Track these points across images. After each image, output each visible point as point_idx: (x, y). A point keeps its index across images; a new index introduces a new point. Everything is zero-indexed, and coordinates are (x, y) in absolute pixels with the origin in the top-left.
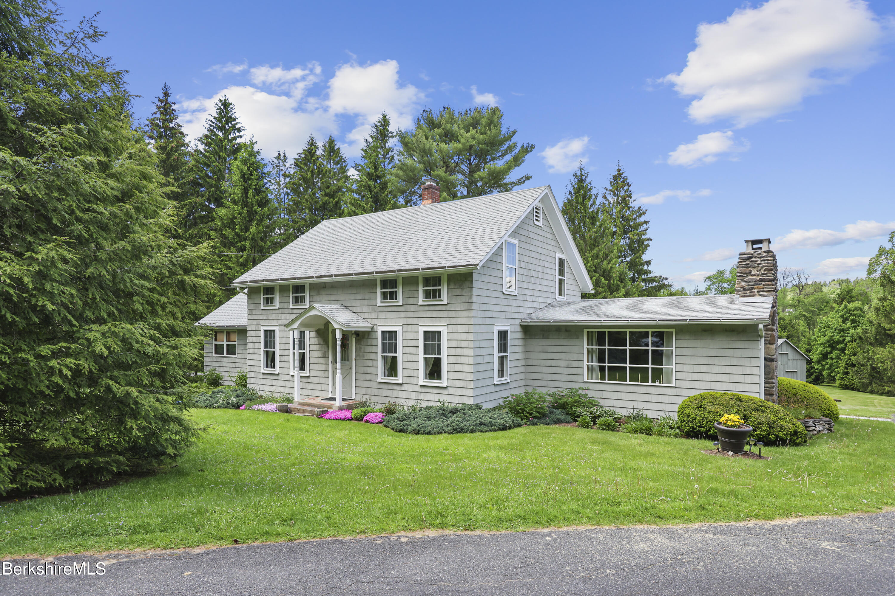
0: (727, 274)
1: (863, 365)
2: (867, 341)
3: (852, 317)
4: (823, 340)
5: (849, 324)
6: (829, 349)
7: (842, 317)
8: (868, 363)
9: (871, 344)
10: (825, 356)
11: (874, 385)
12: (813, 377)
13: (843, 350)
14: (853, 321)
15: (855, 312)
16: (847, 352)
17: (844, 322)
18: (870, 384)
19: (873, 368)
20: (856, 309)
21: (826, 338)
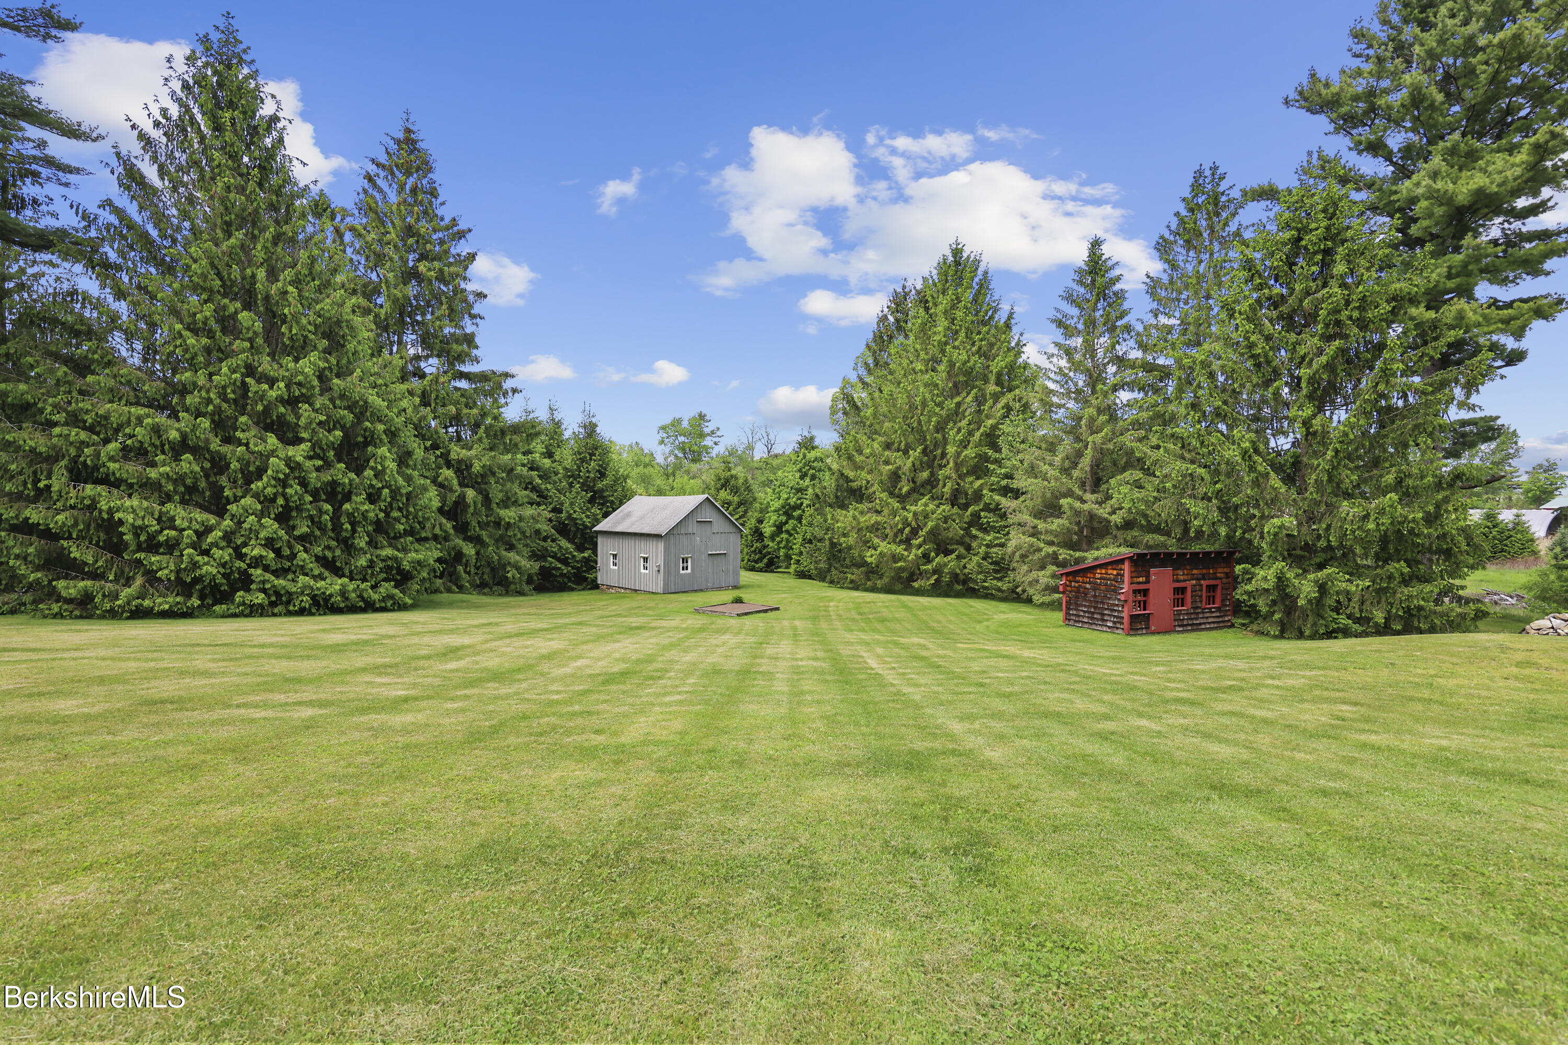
0: (685, 424)
1: (820, 541)
2: (825, 502)
3: (812, 472)
4: (776, 504)
5: (807, 481)
6: (784, 518)
7: (800, 470)
8: (827, 537)
9: (830, 506)
10: (779, 527)
11: (834, 572)
12: (765, 560)
13: (799, 519)
14: (813, 478)
15: (815, 464)
16: (804, 522)
17: (802, 478)
18: (829, 570)
19: (833, 545)
20: (816, 459)
21: (781, 501)
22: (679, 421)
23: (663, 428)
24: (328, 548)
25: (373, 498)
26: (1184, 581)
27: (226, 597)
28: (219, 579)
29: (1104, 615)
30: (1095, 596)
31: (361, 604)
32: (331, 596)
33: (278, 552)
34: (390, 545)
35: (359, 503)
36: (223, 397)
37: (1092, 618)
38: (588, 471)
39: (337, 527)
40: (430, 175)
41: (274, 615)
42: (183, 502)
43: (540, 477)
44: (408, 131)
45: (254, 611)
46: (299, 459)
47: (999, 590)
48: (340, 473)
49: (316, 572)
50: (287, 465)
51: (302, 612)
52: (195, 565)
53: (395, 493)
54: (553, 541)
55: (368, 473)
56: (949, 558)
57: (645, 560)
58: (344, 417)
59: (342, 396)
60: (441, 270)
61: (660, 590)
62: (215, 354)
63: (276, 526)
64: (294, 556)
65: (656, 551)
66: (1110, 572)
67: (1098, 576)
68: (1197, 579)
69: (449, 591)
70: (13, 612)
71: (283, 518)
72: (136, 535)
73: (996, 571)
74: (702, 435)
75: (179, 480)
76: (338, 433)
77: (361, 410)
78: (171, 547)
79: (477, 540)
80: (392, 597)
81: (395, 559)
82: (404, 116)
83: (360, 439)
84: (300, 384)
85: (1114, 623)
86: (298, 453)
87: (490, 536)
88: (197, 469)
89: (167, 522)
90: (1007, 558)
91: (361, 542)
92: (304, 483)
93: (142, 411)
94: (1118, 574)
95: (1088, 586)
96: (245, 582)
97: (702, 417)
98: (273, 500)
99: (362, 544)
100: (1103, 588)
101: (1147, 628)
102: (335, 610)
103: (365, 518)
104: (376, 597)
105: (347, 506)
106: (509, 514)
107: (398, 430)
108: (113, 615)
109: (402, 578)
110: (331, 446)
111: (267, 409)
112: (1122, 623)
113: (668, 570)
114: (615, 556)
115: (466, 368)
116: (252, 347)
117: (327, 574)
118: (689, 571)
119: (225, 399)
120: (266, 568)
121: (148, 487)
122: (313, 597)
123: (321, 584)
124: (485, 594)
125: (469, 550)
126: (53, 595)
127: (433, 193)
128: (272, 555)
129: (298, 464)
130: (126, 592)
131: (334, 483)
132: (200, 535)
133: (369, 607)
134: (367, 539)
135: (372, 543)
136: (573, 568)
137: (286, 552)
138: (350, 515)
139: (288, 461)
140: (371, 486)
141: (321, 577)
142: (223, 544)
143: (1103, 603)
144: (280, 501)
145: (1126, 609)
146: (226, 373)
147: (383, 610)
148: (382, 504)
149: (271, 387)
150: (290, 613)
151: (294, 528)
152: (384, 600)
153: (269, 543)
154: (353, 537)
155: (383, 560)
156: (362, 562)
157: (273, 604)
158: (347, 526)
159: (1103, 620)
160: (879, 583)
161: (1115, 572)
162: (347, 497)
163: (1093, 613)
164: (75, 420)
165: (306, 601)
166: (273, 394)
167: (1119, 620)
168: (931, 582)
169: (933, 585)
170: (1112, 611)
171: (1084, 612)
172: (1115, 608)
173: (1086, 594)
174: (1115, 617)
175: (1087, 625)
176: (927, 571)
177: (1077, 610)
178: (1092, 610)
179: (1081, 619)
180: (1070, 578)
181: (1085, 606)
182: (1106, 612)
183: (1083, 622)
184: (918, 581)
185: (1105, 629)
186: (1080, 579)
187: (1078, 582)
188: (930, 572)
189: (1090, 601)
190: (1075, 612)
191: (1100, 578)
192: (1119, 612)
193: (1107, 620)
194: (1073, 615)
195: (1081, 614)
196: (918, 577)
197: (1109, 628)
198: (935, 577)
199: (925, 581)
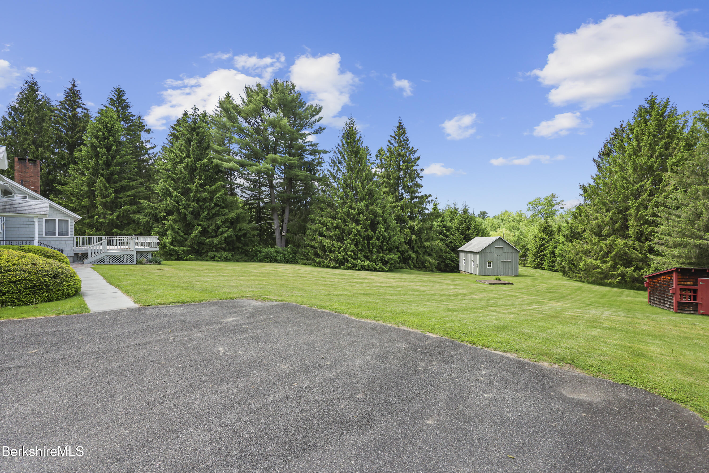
0: (542, 200)
22: (539, 199)
23: (530, 203)
24: (367, 253)
25: (378, 239)
27: (343, 265)
28: (342, 260)
29: (665, 300)
30: (661, 290)
31: (373, 269)
32: (365, 266)
33: (354, 254)
34: (383, 253)
35: (374, 241)
36: (344, 214)
37: (660, 302)
38: (463, 227)
39: (369, 248)
40: (406, 135)
41: (353, 270)
42: (337, 241)
43: (446, 230)
44: (400, 123)
45: (349, 268)
46: (359, 229)
48: (370, 233)
49: (363, 259)
50: (357, 231)
51: (359, 270)
52: (338, 256)
53: (384, 238)
54: (449, 253)
55: (377, 232)
56: (630, 269)
57: (473, 261)
58: (371, 217)
59: (371, 211)
60: (407, 165)
61: (478, 274)
62: (344, 203)
63: (354, 246)
64: (357, 255)
65: (476, 258)
66: (667, 277)
67: (662, 279)
69: (407, 268)
70: (310, 265)
71: (356, 245)
72: (328, 249)
74: (552, 205)
75: (336, 235)
76: (369, 221)
77: (375, 214)
78: (333, 252)
79: (416, 252)
80: (382, 268)
81: (384, 257)
82: (399, 119)
83: (376, 222)
84: (361, 209)
85: (669, 305)
86: (359, 227)
87: (421, 251)
88: (339, 232)
89: (333, 245)
91: (375, 251)
92: (360, 235)
93: (330, 219)
94: (670, 279)
95: (658, 285)
96: (347, 261)
97: (553, 196)
98: (354, 240)
99: (375, 252)
100: (664, 286)
101: (695, 310)
102: (367, 270)
103: (376, 245)
104: (377, 267)
105: (371, 242)
106: (427, 244)
107: (387, 219)
108: (324, 267)
109: (385, 262)
110: (368, 225)
111: (354, 217)
112: (673, 306)
113: (481, 266)
114: (464, 260)
115: (417, 194)
116: (351, 201)
117: (366, 260)
118: (491, 267)
119: (345, 215)
120: (352, 258)
121: (330, 237)
122: (361, 266)
123: (363, 262)
124: (419, 271)
125: (413, 255)
126: (315, 261)
127: (407, 140)
128: (353, 254)
129: (359, 231)
130: (326, 262)
131: (368, 235)
132: (339, 249)
133: (375, 270)
134: (376, 251)
135: (378, 252)
136: (456, 264)
137: (356, 254)
138: (372, 244)
139: (357, 230)
140: (378, 236)
141: (364, 261)
142: (343, 251)
143: (664, 294)
144: (355, 240)
145: (674, 298)
146: (346, 208)
147: (380, 271)
148: (380, 241)
149: (354, 211)
150: (356, 270)
151: (358, 247)
152: (379, 268)
153: (353, 251)
154: (372, 250)
155: (380, 257)
156: (374, 257)
157: (353, 267)
158: (371, 247)
160: (591, 279)
162: (371, 239)
163: (660, 299)
164: (320, 223)
165: (359, 267)
166: (354, 213)
167: (671, 304)
168: (617, 280)
169: (619, 282)
170: (669, 298)
171: (657, 298)
172: (670, 297)
173: (657, 289)
174: (670, 302)
175: (657, 306)
176: (615, 275)
177: (654, 297)
178: (660, 298)
179: (655, 302)
180: (651, 280)
181: (657, 295)
182: (666, 299)
183: (656, 304)
184: (609, 279)
185: (665, 308)
186: (655, 281)
187: (654, 282)
188: (617, 275)
189: (659, 293)
190: (653, 298)
191: (663, 281)
192: (671, 299)
193: (666, 304)
194: (652, 299)
195: (655, 299)
196: (609, 277)
197: (667, 307)
198: (620, 278)
199: (613, 280)
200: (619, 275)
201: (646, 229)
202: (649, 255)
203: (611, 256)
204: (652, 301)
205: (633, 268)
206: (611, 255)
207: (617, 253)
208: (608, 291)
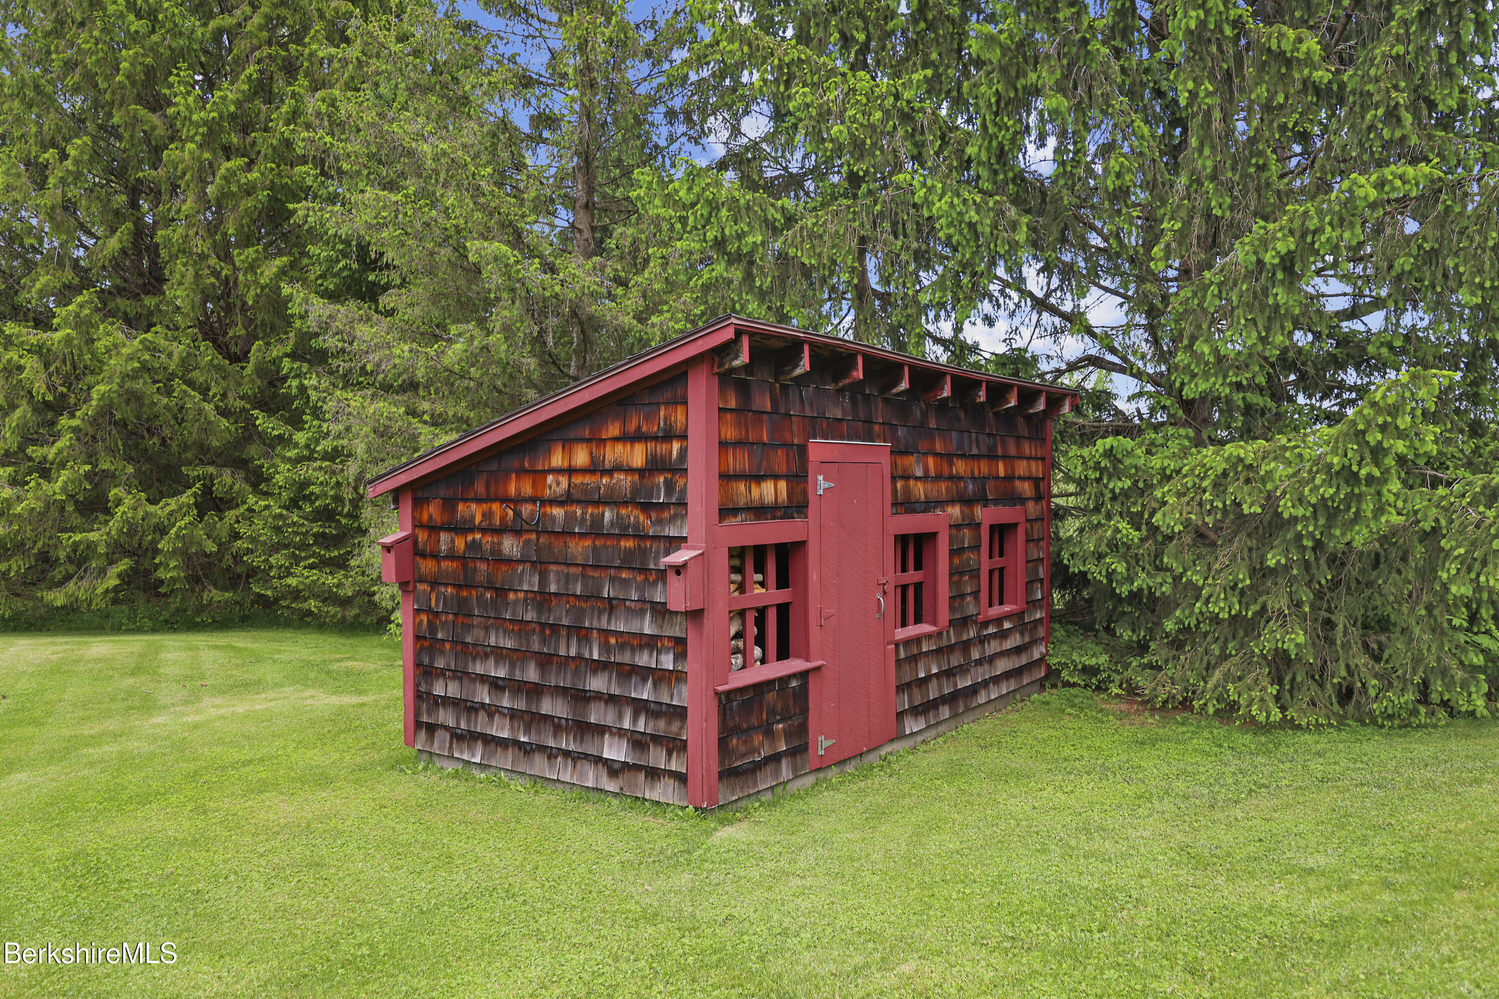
26: (929, 505)
29: (587, 697)
30: (542, 599)
37: (533, 720)
47: (329, 597)
56: (173, 504)
66: (614, 453)
67: (556, 485)
68: (967, 502)
73: (322, 539)
85: (639, 743)
90: (348, 494)
94: (655, 465)
95: (510, 546)
100: (579, 549)
101: (799, 751)
112: (676, 746)
143: (582, 634)
159: (583, 729)
161: (637, 456)
163: (535, 691)
167: (660, 726)
168: (113, 582)
169: (115, 597)
170: (628, 672)
171: (496, 685)
172: (644, 659)
173: (501, 592)
174: (640, 707)
175: (505, 759)
176: (91, 546)
177: (461, 675)
178: (532, 674)
179: (481, 725)
180: (433, 511)
181: (499, 654)
182: (597, 683)
183: (489, 740)
184: (61, 583)
185: (591, 777)
186: (475, 512)
187: (462, 528)
188: (102, 549)
189: (520, 627)
190: (453, 690)
191: (566, 500)
192: (660, 677)
193: (601, 730)
194: (446, 701)
195: (484, 696)
196: (57, 574)
197: (614, 769)
198: (124, 565)
199: (85, 584)
200: (117, 550)
201: (252, 267)
202: (263, 421)
203: (76, 430)
204: (446, 717)
205: (187, 498)
206: (75, 422)
207: (106, 411)
208: (57, 669)
